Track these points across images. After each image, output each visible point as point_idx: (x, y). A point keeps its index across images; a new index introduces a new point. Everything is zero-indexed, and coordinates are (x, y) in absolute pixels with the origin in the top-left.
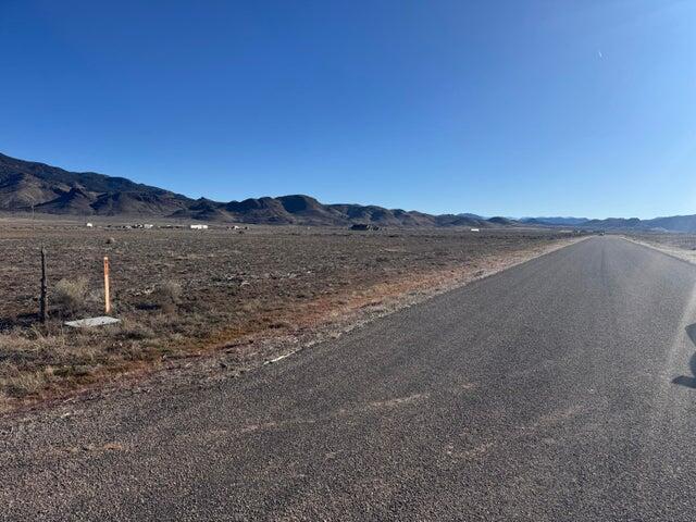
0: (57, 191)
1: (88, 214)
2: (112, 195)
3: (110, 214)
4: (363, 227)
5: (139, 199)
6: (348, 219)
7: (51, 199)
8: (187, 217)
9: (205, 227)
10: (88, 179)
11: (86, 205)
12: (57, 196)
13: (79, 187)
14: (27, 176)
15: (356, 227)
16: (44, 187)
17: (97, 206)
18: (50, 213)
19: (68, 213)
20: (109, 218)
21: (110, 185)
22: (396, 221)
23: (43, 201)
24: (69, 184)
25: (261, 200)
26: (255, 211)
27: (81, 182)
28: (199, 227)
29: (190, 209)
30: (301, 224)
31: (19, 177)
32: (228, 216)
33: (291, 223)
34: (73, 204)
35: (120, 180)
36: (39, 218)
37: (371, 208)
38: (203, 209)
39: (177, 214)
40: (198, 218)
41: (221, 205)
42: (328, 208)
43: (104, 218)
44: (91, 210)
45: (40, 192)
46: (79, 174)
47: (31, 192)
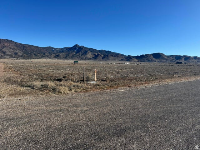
0: (95, 55)
1: (101, 60)
2: (107, 55)
3: (106, 60)
4: (181, 63)
5: (113, 56)
6: (175, 60)
7: (93, 57)
8: (124, 60)
9: (129, 63)
10: (101, 51)
11: (101, 58)
12: (95, 56)
13: (99, 53)
14: (89, 51)
15: (178, 63)
16: (92, 54)
17: (103, 58)
18: (93, 60)
19: (97, 60)
20: (106, 61)
21: (106, 53)
22: (194, 60)
23: (92, 57)
24: (97, 53)
25: (146, 55)
26: (144, 58)
27: (100, 52)
28: (127, 63)
29: (126, 58)
30: (159, 62)
31: (87, 52)
32: (136, 60)
33: (155, 61)
34: (98, 58)
35: (109, 51)
36: (91, 61)
37: (184, 56)
38: (129, 58)
39: (122, 60)
40: (127, 61)
41: (134, 57)
42: (168, 57)
43: (105, 61)
44: (102, 59)
45: (91, 55)
46: (100, 50)
47: (89, 55)
